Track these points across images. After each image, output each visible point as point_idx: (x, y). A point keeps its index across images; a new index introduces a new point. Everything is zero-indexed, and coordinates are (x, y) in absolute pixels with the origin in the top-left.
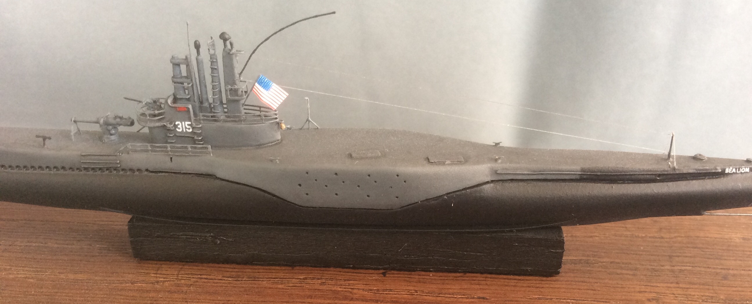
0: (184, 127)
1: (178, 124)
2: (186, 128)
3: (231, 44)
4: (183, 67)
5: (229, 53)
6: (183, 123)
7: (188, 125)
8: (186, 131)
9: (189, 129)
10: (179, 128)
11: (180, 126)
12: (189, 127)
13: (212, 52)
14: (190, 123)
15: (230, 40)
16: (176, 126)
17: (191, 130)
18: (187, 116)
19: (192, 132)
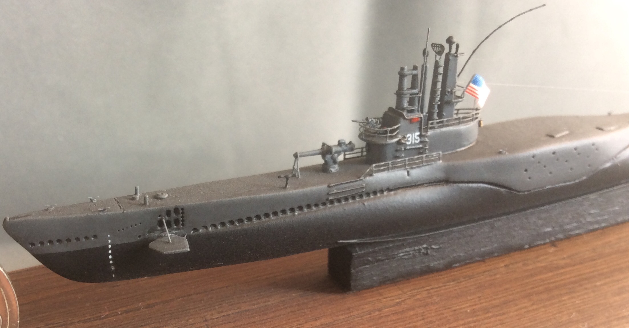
0: (413, 139)
1: (409, 137)
2: (415, 139)
4: (408, 80)
5: (454, 57)
6: (413, 134)
7: (418, 136)
8: (415, 142)
9: (417, 140)
10: (409, 141)
11: (410, 139)
12: (418, 138)
14: (418, 133)
16: (407, 139)
17: (419, 141)
18: (418, 126)
19: (421, 142)
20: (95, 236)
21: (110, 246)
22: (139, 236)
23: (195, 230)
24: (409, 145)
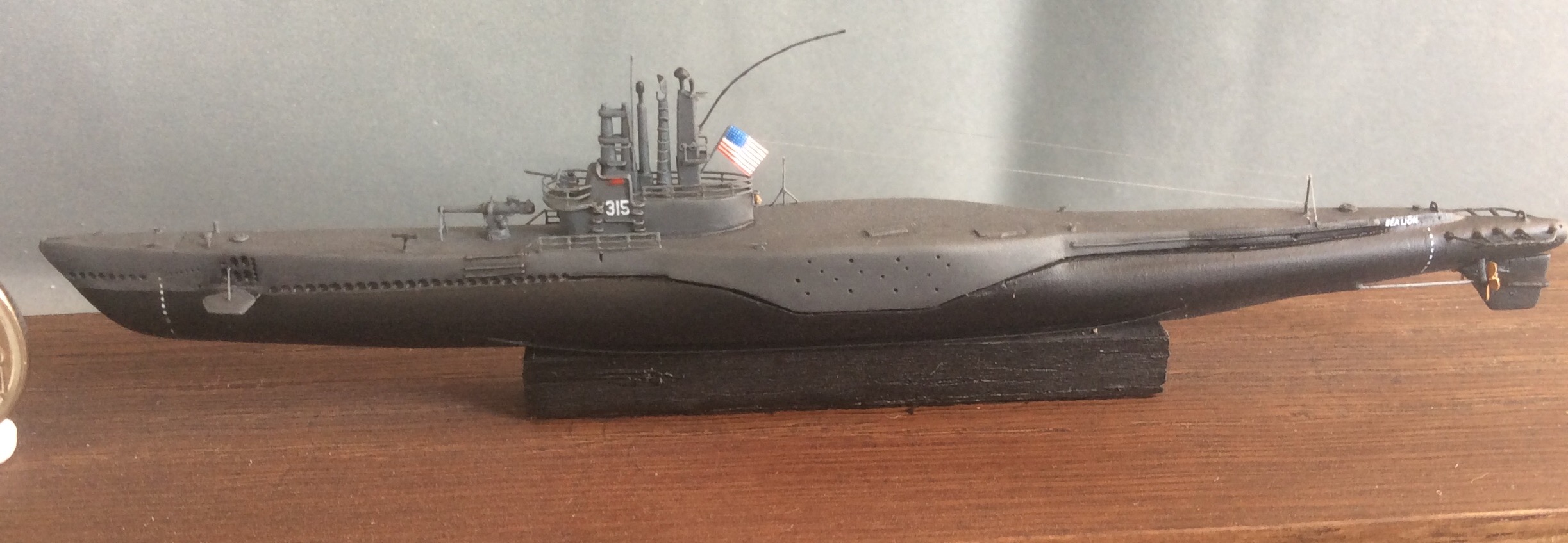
1: (610, 205)
2: (621, 209)
3: (691, 83)
4: (616, 123)
5: (688, 97)
6: (617, 202)
7: (625, 205)
8: (621, 214)
10: (611, 211)
13: (661, 96)
14: (626, 202)
15: (689, 78)
16: (606, 208)
17: (628, 212)
18: (623, 191)
19: (631, 215)
20: (143, 277)
21: (162, 292)
23: (275, 291)
24: (611, 217)
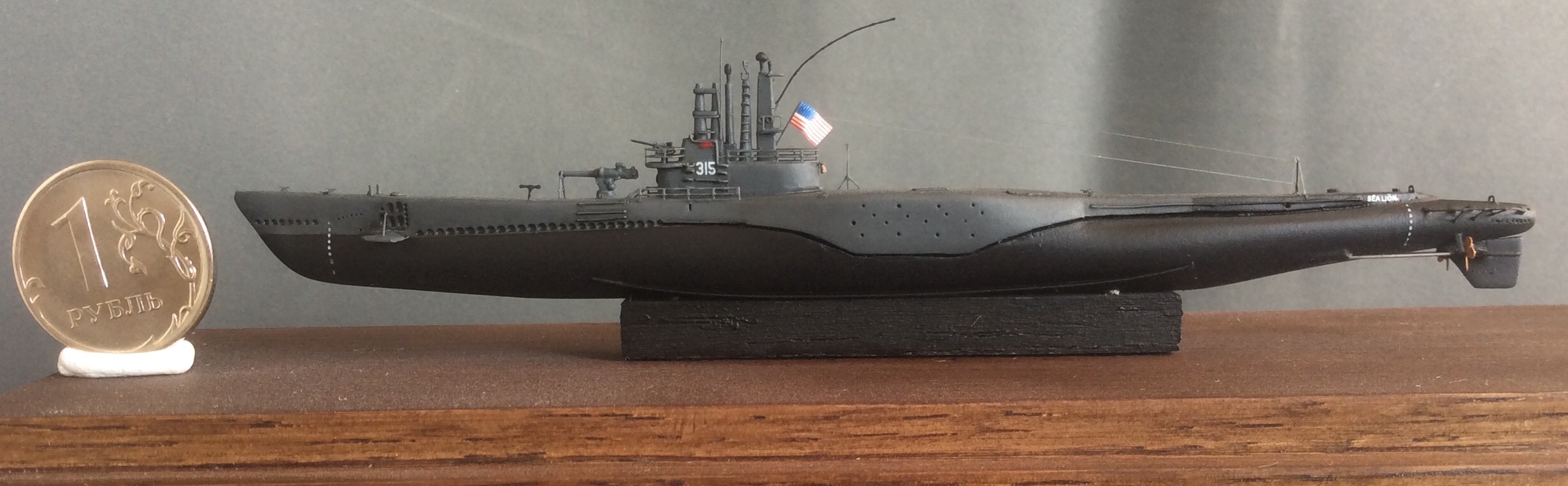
0: (706, 168)
1: (700, 166)
2: (708, 170)
3: (770, 66)
4: (708, 99)
5: (767, 77)
6: (706, 163)
8: (708, 174)
9: (712, 171)
10: (700, 171)
11: (701, 168)
12: (713, 168)
13: (745, 77)
14: (713, 163)
15: (768, 61)
16: (696, 168)
17: (714, 172)
18: (711, 154)
19: (717, 174)
20: (316, 222)
21: (329, 235)
22: (361, 230)
23: (420, 232)
24: (700, 176)
